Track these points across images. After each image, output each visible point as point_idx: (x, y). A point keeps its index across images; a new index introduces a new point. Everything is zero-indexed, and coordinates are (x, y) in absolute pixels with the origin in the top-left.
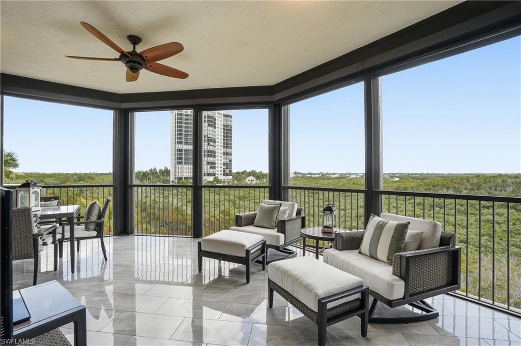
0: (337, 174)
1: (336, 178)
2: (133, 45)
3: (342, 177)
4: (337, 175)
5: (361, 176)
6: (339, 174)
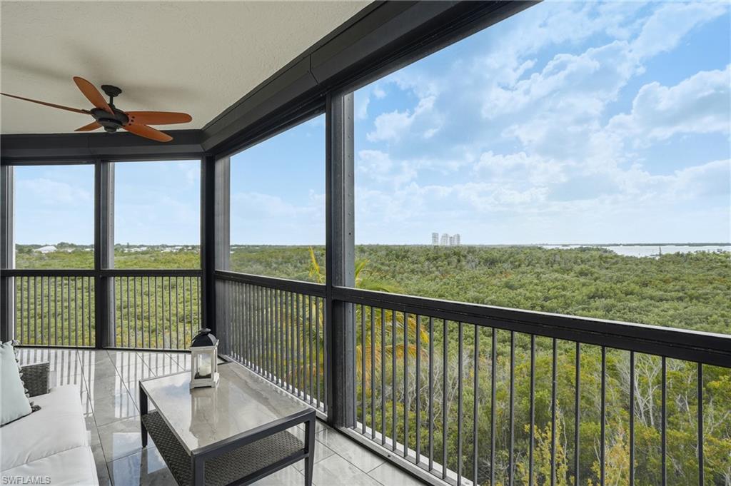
0: (146, 246)
1: (143, 253)
2: (109, 97)
3: (152, 250)
4: (145, 249)
5: (180, 249)
6: (148, 247)
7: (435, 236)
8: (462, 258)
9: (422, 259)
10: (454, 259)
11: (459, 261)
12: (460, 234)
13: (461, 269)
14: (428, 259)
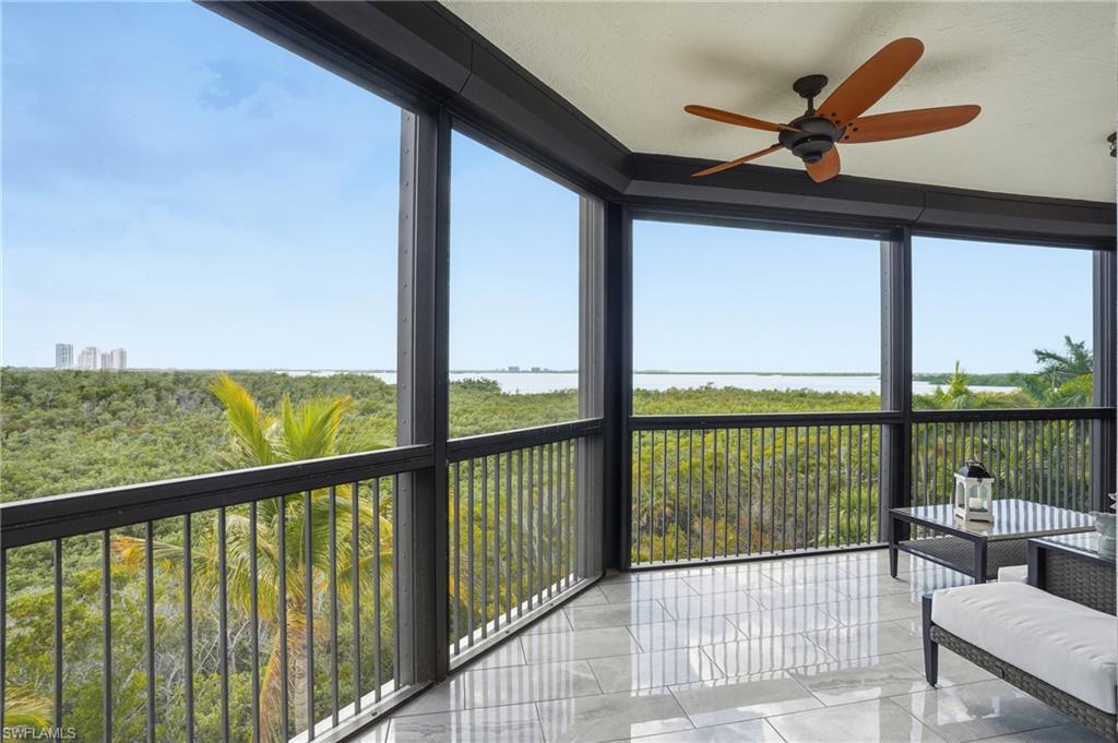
7: (64, 351)
8: (164, 393)
9: (71, 398)
10: (150, 395)
11: (159, 399)
12: (126, 349)
13: (168, 413)
14: (85, 398)
